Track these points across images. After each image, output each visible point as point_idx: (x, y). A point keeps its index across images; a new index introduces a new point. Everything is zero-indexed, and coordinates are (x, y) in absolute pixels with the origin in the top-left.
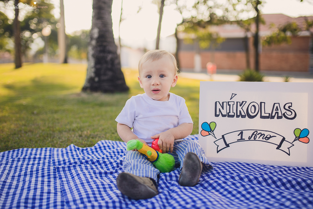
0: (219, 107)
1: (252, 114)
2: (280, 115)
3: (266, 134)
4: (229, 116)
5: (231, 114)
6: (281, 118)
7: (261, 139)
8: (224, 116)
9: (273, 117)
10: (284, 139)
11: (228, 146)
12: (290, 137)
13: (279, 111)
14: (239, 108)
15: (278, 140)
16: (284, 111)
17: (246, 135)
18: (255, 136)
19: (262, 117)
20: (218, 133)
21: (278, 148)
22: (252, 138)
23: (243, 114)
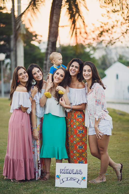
0: (61, 170)
1: (70, 173)
2: (78, 173)
3: (74, 178)
4: (64, 173)
5: (65, 173)
6: (78, 174)
7: (73, 180)
8: (62, 173)
9: (76, 174)
10: (79, 180)
11: (64, 182)
12: (81, 179)
13: (78, 172)
14: (67, 171)
15: (77, 180)
16: (79, 172)
17: (68, 179)
18: (71, 179)
19: (73, 174)
20: (61, 178)
21: (77, 183)
22: (70, 180)
23: (68, 173)
